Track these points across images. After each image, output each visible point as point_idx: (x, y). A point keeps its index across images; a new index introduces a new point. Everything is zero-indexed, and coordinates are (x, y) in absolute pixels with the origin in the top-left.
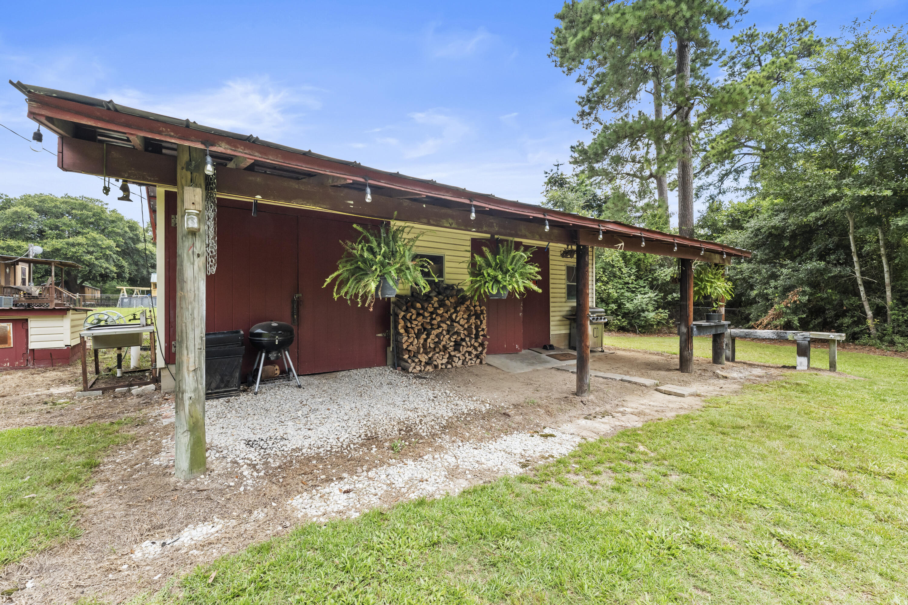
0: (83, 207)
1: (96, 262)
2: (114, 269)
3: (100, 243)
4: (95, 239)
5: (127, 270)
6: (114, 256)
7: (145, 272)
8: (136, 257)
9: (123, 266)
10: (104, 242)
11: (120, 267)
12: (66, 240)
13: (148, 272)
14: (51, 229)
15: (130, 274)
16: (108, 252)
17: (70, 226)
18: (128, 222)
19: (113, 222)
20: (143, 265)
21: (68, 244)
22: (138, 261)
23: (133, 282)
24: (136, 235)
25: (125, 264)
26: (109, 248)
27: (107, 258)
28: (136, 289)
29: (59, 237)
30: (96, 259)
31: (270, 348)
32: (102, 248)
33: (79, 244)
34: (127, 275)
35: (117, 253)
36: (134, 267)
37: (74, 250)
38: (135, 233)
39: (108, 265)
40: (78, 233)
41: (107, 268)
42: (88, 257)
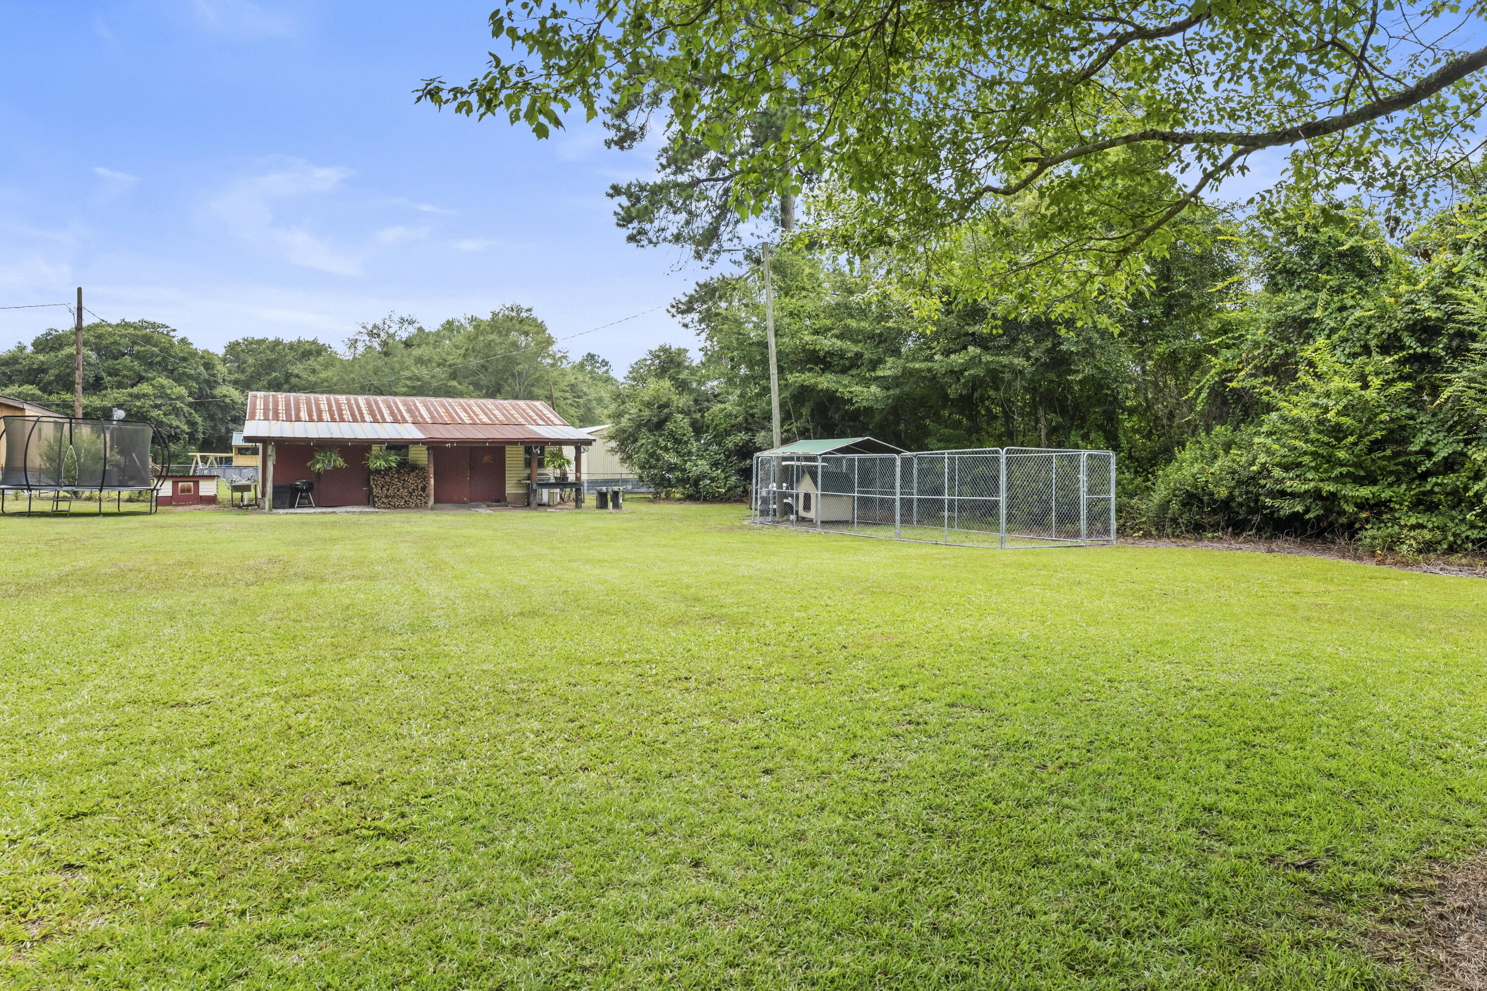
0: (148, 340)
1: (165, 420)
2: (185, 428)
3: (169, 391)
4: (163, 387)
5: (201, 429)
6: (186, 409)
7: (223, 430)
8: (213, 409)
9: (196, 423)
10: (175, 390)
11: (192, 424)
12: (129, 390)
13: (227, 428)
14: (110, 375)
15: (204, 433)
16: (179, 404)
17: (131, 369)
18: (202, 357)
19: (184, 359)
20: (221, 419)
21: (131, 395)
22: (215, 414)
23: (206, 446)
24: (214, 375)
25: (199, 419)
26: (180, 398)
27: (176, 411)
28: (212, 455)
29: (120, 385)
30: (165, 415)
31: (302, 491)
32: (171, 399)
33: (144, 395)
34: (201, 436)
35: (190, 405)
36: (209, 423)
37: (138, 404)
38: (210, 372)
39: (178, 423)
40: (141, 379)
41: (178, 427)
42: (155, 413)
